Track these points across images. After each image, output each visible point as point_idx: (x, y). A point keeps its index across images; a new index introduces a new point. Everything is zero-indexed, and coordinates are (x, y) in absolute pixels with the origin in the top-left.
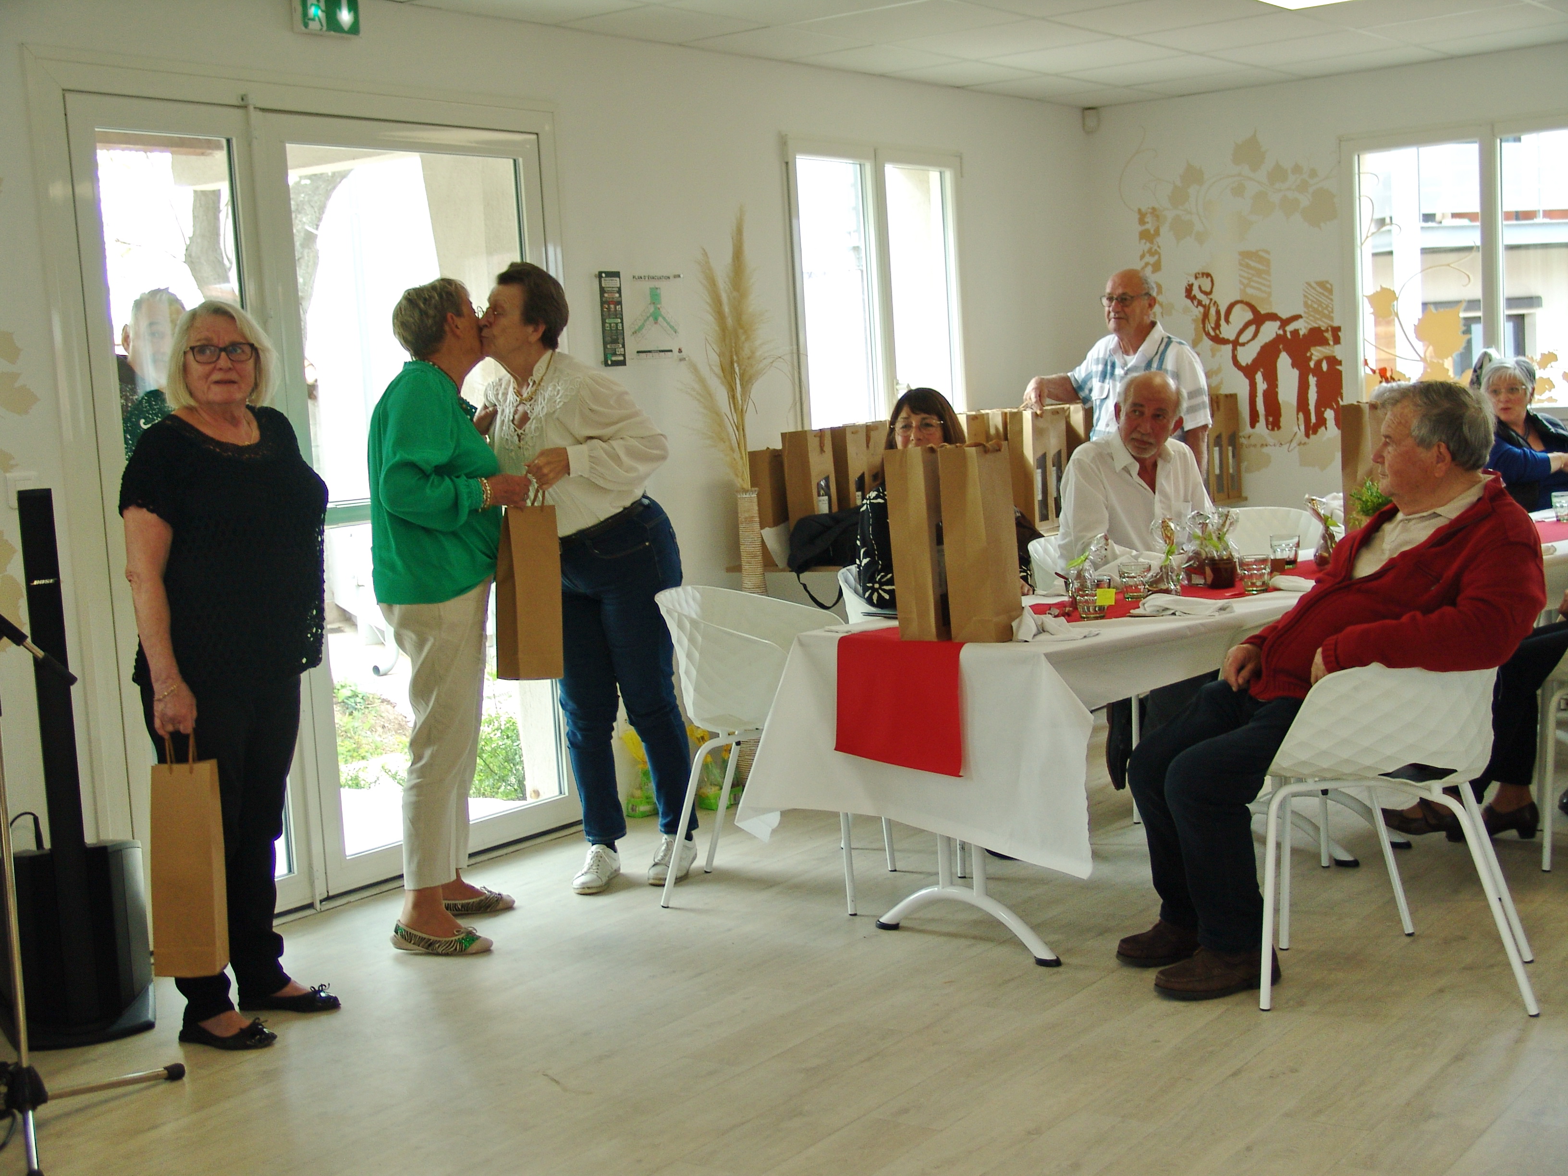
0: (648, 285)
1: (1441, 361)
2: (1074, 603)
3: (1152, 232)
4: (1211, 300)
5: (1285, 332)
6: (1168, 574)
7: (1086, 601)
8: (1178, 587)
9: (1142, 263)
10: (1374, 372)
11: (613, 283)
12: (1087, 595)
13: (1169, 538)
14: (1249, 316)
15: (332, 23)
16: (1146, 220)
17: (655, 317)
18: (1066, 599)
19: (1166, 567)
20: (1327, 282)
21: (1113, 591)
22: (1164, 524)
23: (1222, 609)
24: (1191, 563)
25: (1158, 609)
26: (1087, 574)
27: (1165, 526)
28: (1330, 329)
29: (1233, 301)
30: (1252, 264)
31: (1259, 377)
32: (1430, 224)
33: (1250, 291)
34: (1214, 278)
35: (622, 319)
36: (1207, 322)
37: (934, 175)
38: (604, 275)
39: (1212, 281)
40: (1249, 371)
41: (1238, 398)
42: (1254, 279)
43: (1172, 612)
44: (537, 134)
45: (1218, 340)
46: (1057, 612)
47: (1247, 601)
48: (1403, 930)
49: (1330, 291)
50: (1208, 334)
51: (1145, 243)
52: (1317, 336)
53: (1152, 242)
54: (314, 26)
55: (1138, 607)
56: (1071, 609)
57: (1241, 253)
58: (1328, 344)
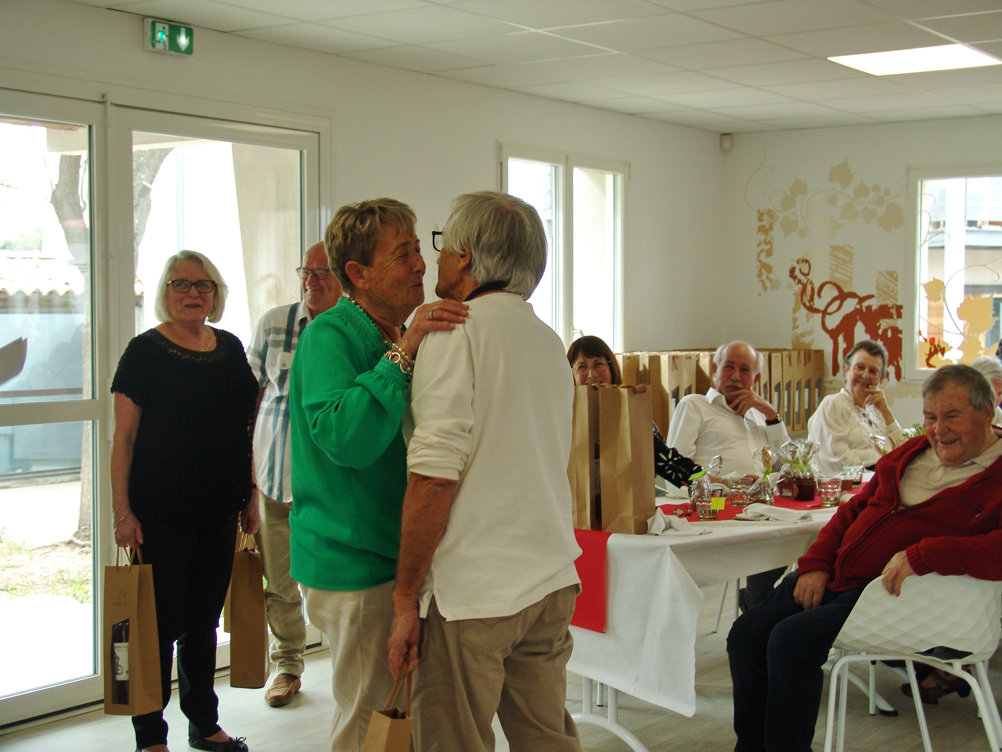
1: (976, 336)
2: (694, 506)
3: (767, 227)
4: (808, 280)
5: (861, 307)
6: (765, 488)
7: (704, 506)
8: (772, 498)
9: (759, 250)
10: (926, 340)
12: (704, 501)
13: (768, 462)
14: (835, 293)
15: (173, 45)
16: (764, 218)
18: (688, 501)
19: (764, 483)
20: (894, 272)
21: (723, 499)
22: (764, 452)
23: (804, 518)
24: (783, 480)
25: (757, 515)
26: (705, 485)
27: (765, 453)
28: (894, 306)
29: (824, 281)
30: (840, 255)
31: (841, 339)
32: (973, 228)
33: (837, 275)
34: (812, 264)
36: (804, 295)
37: (609, 178)
39: (810, 266)
40: (833, 334)
41: (825, 354)
42: (841, 266)
43: (767, 517)
44: (319, 133)
45: (812, 310)
46: (680, 512)
47: (822, 512)
49: (896, 279)
50: (804, 305)
51: (762, 235)
52: (885, 312)
53: (766, 234)
54: (159, 46)
55: (742, 512)
56: (692, 511)
57: (832, 247)
58: (893, 318)
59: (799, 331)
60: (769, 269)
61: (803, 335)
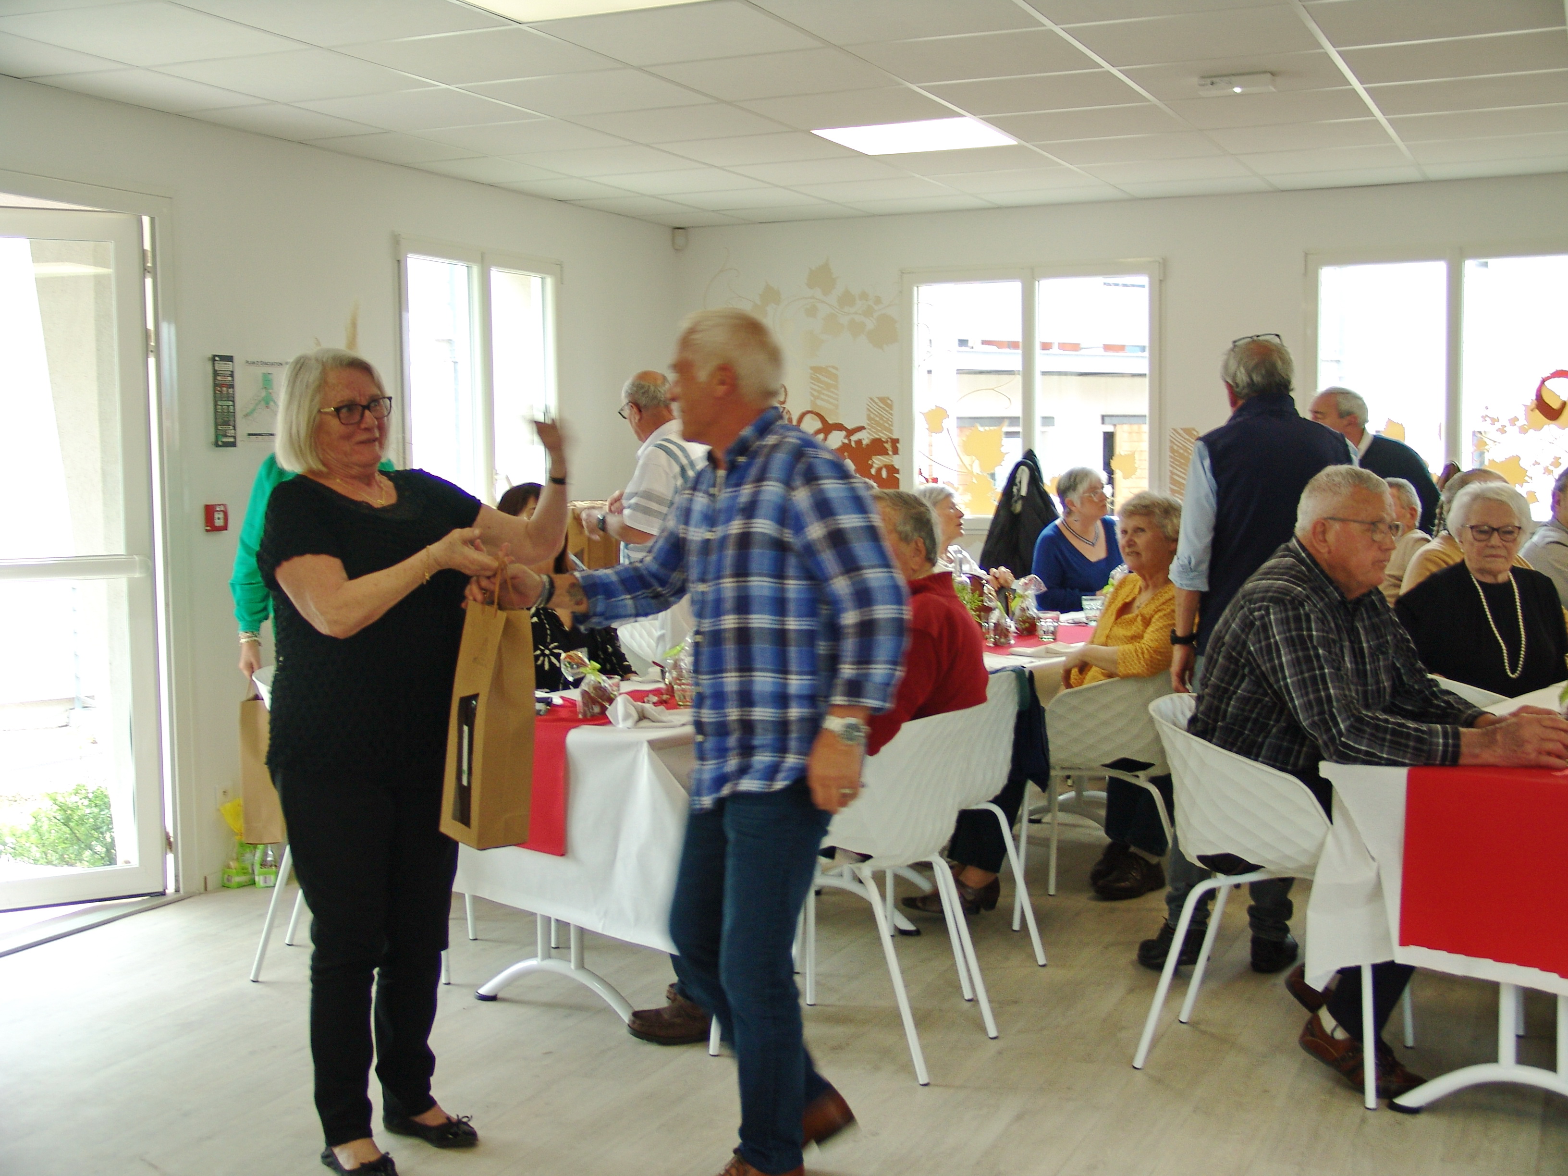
0: (260, 370)
2: (670, 691)
5: (850, 440)
7: (683, 690)
10: (927, 480)
11: (228, 366)
12: (683, 684)
14: (818, 425)
17: (267, 401)
18: (662, 685)
20: (888, 398)
26: (682, 664)
28: (889, 440)
29: (804, 410)
30: (822, 378)
32: (963, 348)
33: (819, 402)
34: (788, 389)
35: (233, 401)
37: (535, 281)
38: (217, 358)
42: (825, 392)
46: (655, 699)
48: (963, 997)
49: (891, 407)
52: (878, 447)
56: (668, 696)
57: (812, 368)
58: (888, 454)
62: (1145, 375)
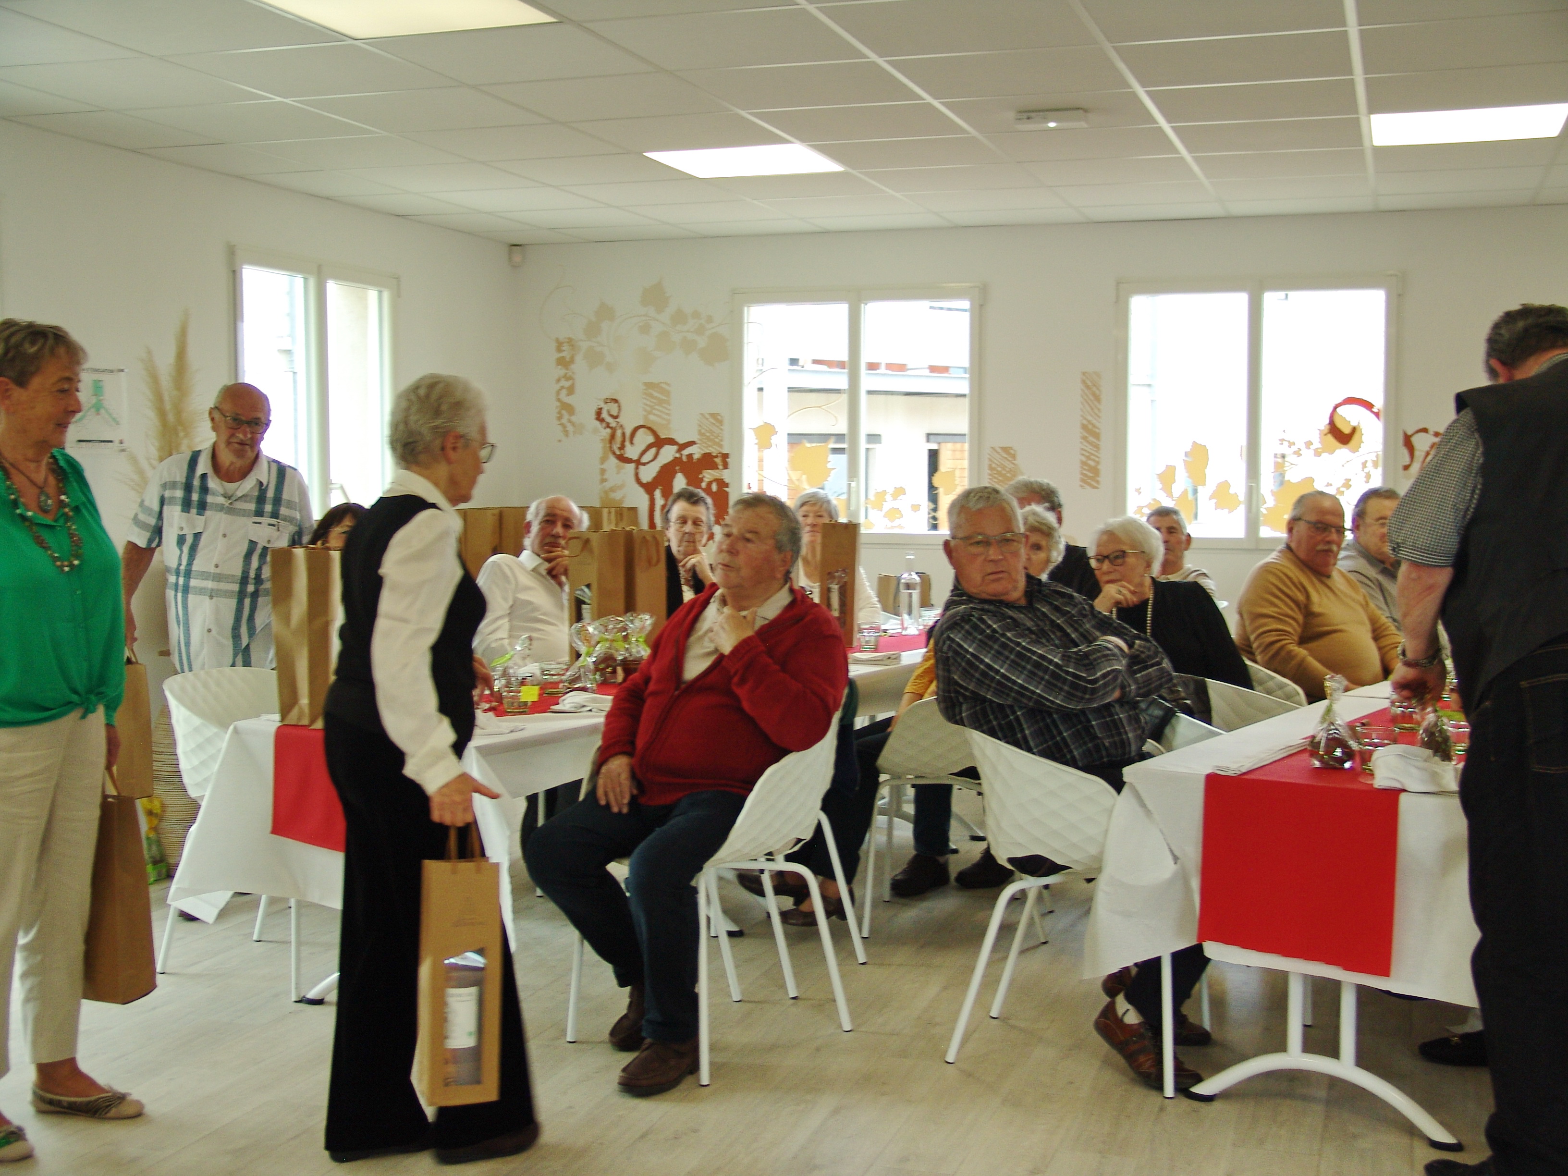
0: (91, 377)
2: (499, 699)
3: (568, 359)
4: (618, 423)
5: (681, 454)
6: (585, 673)
7: (512, 697)
8: (594, 686)
9: (558, 387)
12: (512, 691)
13: (588, 641)
14: (651, 439)
16: (564, 348)
17: (98, 408)
19: (583, 667)
20: (719, 414)
21: (537, 687)
25: (576, 706)
26: (511, 671)
27: (584, 630)
28: (720, 455)
29: (637, 425)
30: (656, 394)
31: (658, 494)
32: (795, 367)
33: (652, 417)
34: (622, 405)
36: (613, 442)
37: (372, 294)
39: (619, 406)
40: (649, 488)
41: (640, 512)
42: (656, 407)
43: (589, 708)
45: (623, 459)
49: (721, 422)
50: (614, 453)
51: (561, 369)
52: (708, 461)
53: (567, 368)
55: (558, 704)
57: (646, 384)
58: (718, 469)
59: (607, 485)
60: (569, 409)
61: (612, 490)
62: (964, 396)
